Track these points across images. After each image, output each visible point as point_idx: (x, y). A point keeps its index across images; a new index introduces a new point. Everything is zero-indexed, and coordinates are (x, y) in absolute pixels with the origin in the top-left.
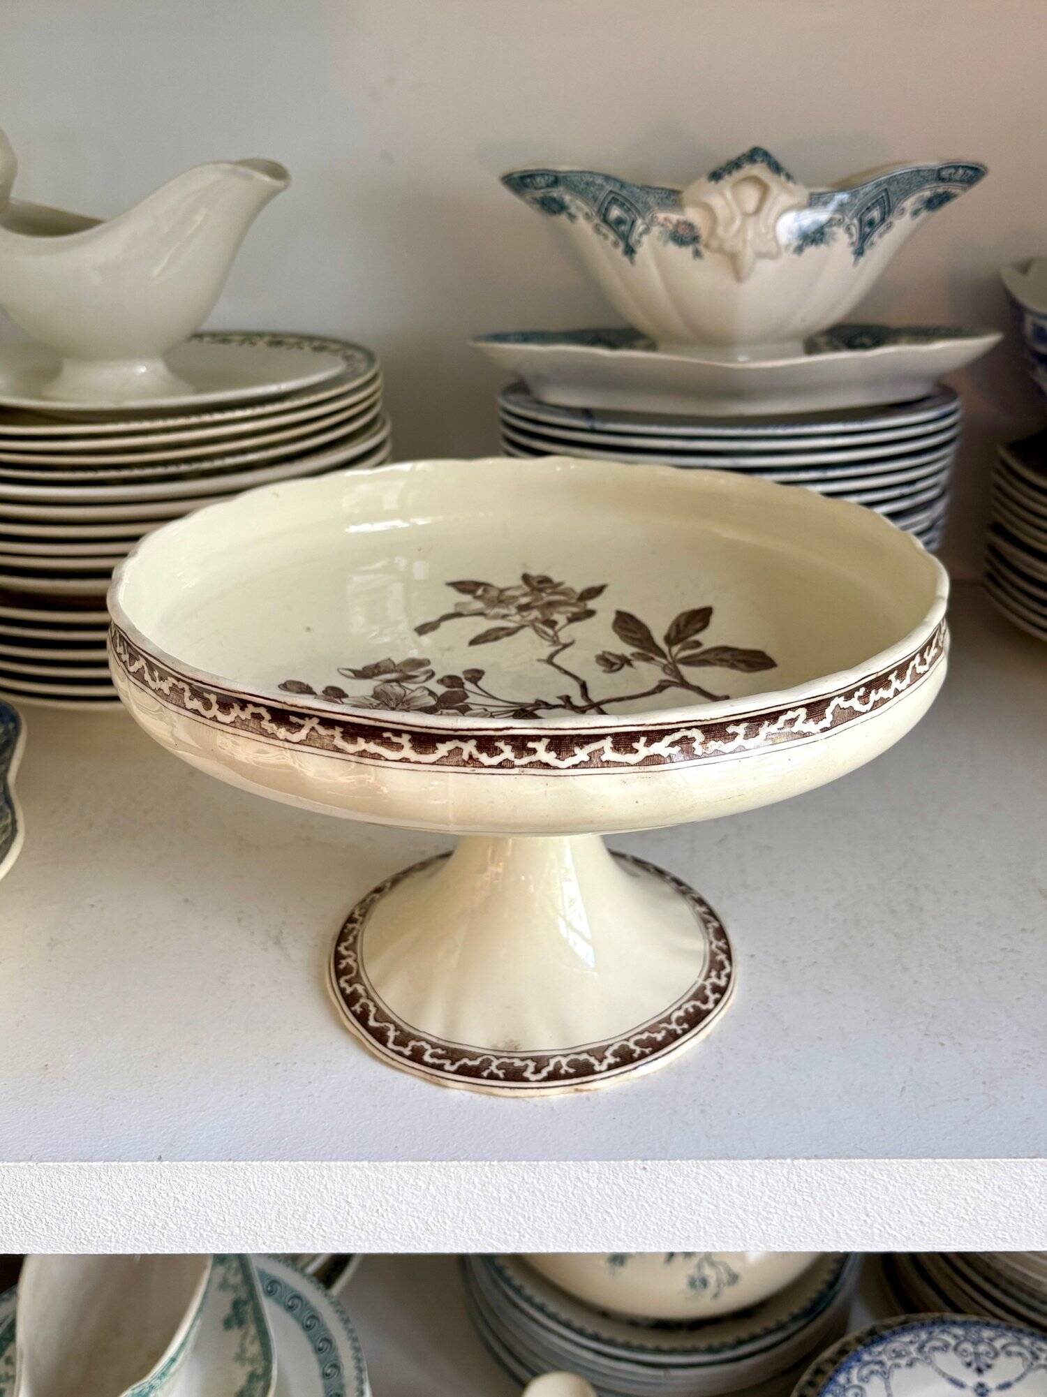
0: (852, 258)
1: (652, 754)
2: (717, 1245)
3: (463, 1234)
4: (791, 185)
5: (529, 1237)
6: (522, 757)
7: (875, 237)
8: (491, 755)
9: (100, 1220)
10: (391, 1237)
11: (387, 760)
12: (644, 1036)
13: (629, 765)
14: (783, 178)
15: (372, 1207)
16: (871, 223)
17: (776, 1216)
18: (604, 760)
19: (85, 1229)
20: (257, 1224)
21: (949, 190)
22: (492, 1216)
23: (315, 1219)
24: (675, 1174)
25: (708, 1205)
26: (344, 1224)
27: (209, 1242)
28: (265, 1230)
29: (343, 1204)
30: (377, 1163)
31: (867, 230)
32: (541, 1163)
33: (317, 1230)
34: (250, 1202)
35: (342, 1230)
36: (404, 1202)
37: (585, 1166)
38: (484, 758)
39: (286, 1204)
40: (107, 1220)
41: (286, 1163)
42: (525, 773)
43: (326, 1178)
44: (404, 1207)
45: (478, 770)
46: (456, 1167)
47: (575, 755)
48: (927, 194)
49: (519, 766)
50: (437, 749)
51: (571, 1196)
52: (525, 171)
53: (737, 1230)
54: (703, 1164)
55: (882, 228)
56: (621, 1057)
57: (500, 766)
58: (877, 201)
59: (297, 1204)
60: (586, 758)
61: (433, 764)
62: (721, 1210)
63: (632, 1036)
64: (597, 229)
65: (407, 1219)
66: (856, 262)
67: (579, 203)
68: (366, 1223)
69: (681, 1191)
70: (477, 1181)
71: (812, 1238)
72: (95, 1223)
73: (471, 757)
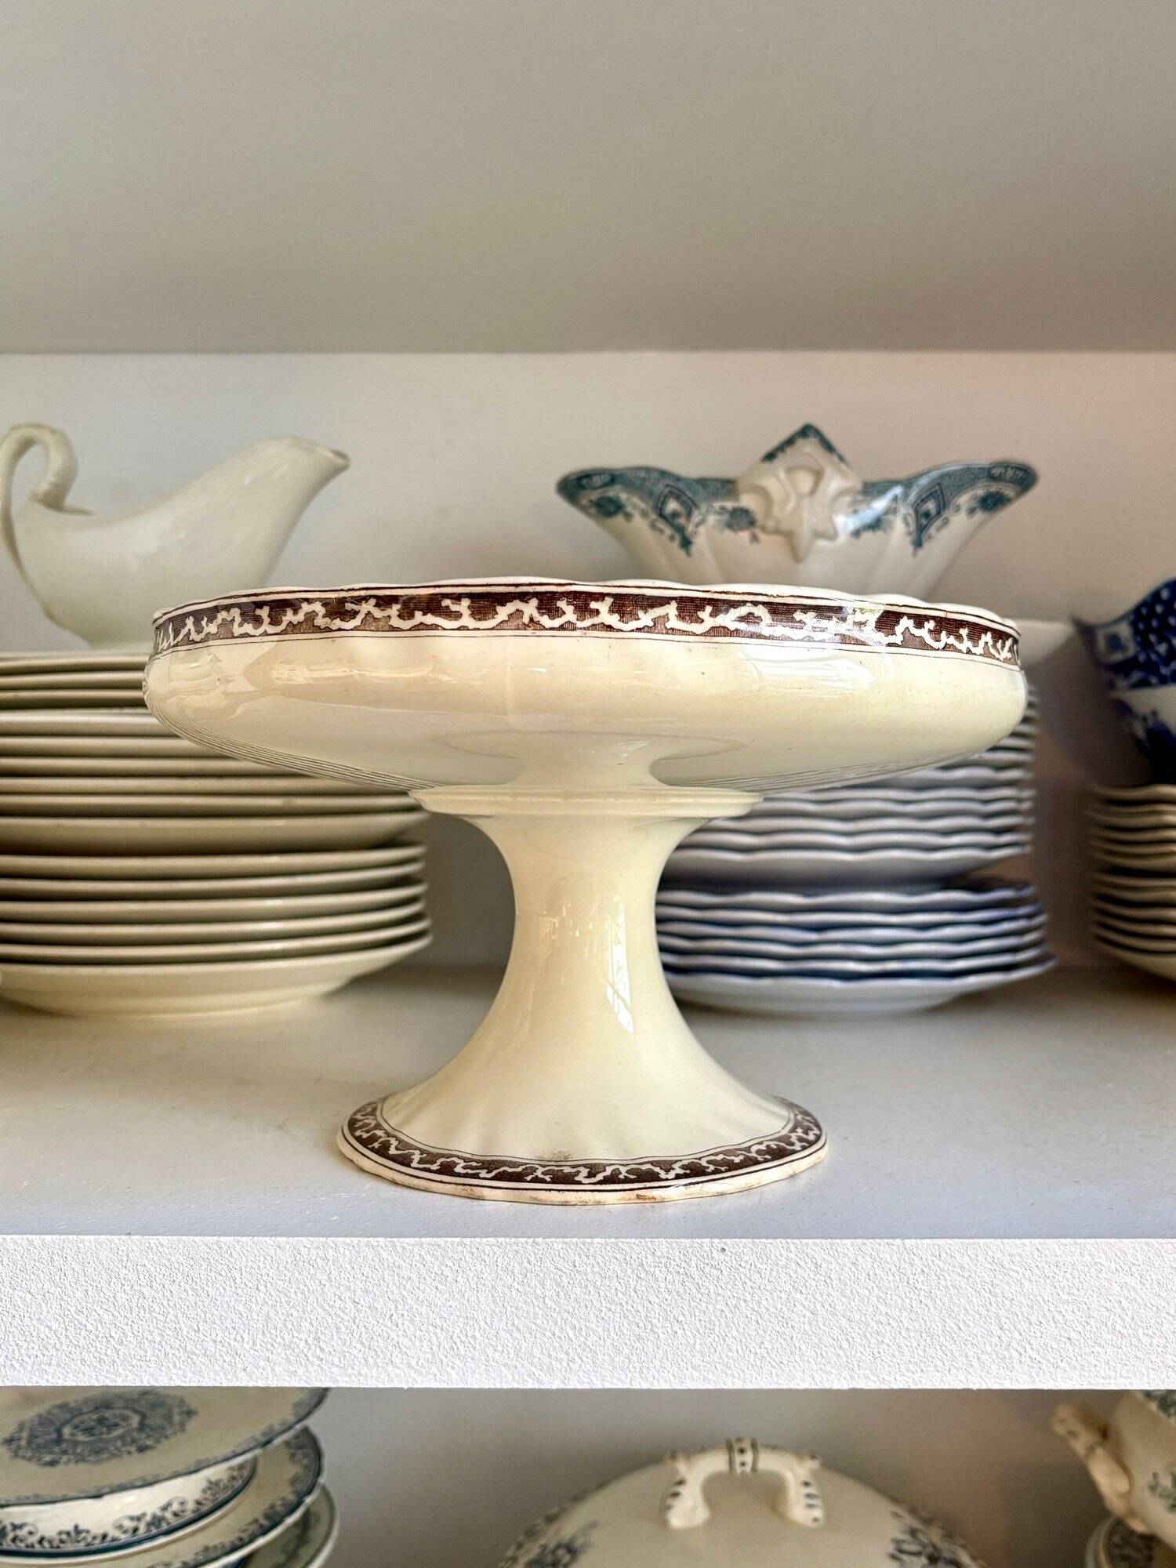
0: (910, 548)
1: (718, 625)
2: (817, 1377)
3: (497, 1355)
4: (843, 466)
5: (580, 1362)
6: (585, 619)
7: (932, 530)
8: (552, 617)
9: (42, 1328)
10: (405, 1361)
11: (445, 629)
12: (720, 1157)
13: (695, 634)
14: (835, 458)
15: (385, 1311)
16: (927, 515)
17: (888, 1328)
18: (668, 627)
19: (20, 1343)
20: (238, 1338)
21: (1002, 491)
22: (534, 1328)
23: (311, 1329)
24: (761, 1260)
25: (804, 1311)
26: (348, 1339)
27: (175, 1366)
28: (247, 1347)
29: (349, 1305)
30: (395, 1240)
31: (924, 521)
32: (596, 1240)
33: (313, 1347)
34: (233, 1300)
35: (344, 1348)
36: (426, 1303)
37: (649, 1245)
38: (545, 621)
39: (278, 1305)
40: (50, 1328)
41: (282, 1240)
42: (587, 635)
43: (330, 1263)
44: (424, 1310)
45: (538, 633)
46: (491, 1246)
47: (639, 619)
48: (980, 492)
49: (581, 629)
50: (497, 613)
51: (633, 1293)
52: (581, 472)
53: (841, 1353)
54: (794, 1243)
55: (939, 522)
56: (691, 1170)
57: (562, 628)
58: (931, 494)
59: (291, 1304)
60: (651, 624)
61: (492, 629)
62: (820, 1319)
63: (704, 1157)
64: (653, 526)
65: (427, 1331)
66: (915, 553)
67: (636, 500)
68: (375, 1338)
69: (768, 1288)
70: (517, 1268)
71: (935, 1366)
72: (35, 1334)
73: (531, 620)
